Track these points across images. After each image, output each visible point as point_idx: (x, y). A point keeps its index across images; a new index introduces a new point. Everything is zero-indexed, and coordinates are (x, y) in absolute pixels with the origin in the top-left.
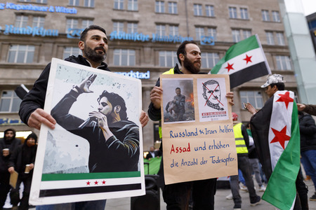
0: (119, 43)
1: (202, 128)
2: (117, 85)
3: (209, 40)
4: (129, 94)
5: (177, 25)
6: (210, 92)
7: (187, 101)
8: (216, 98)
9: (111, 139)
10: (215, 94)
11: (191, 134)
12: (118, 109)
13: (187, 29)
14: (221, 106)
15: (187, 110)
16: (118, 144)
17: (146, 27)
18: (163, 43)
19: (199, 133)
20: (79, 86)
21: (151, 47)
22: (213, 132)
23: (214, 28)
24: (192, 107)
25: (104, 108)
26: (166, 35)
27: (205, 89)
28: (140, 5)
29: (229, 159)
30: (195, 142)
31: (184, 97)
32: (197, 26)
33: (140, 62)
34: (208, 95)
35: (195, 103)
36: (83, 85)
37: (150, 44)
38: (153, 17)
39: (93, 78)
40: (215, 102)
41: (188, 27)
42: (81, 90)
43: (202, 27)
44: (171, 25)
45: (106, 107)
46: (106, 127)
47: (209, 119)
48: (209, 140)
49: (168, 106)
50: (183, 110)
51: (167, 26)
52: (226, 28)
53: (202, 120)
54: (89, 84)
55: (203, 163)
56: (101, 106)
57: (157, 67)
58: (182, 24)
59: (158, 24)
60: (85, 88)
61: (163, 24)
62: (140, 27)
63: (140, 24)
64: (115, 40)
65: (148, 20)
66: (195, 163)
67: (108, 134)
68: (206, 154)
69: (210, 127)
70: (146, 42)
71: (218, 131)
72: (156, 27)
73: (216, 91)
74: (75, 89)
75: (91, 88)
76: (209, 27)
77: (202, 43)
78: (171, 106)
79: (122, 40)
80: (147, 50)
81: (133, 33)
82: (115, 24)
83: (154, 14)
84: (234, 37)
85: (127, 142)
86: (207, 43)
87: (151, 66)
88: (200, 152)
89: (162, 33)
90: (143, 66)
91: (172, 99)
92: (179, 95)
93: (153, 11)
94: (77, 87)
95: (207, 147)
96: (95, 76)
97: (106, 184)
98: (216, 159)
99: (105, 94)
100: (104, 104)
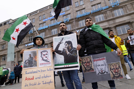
1: (40, 69)
6: (44, 55)
7: (34, 59)
8: (46, 57)
9: (69, 54)
10: (46, 56)
11: (34, 72)
14: (48, 60)
15: (34, 63)
19: (38, 71)
22: (44, 71)
24: (36, 61)
27: (41, 54)
29: (51, 82)
30: (36, 76)
31: (33, 58)
34: (43, 56)
35: (37, 60)
40: (46, 59)
46: (67, 51)
47: (43, 66)
48: (42, 74)
49: (25, 61)
50: (32, 63)
53: (40, 66)
55: (39, 84)
66: (35, 84)
67: (68, 53)
68: (40, 80)
69: (43, 69)
71: (46, 70)
73: (46, 54)
74: (59, 43)
78: (27, 61)
88: (38, 79)
91: (27, 59)
92: (30, 57)
95: (41, 78)
96: (63, 38)
98: (44, 82)
99: (66, 42)
100: (66, 45)
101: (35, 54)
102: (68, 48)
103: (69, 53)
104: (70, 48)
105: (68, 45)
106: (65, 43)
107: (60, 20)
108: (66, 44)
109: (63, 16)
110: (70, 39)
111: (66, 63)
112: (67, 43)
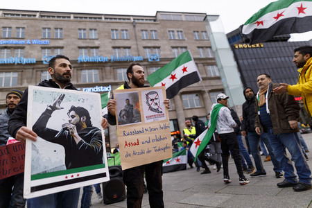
0: (85, 65)
1: (145, 127)
2: (81, 100)
3: (155, 58)
4: (92, 106)
5: (129, 48)
6: (151, 100)
7: (135, 108)
8: (156, 104)
9: (81, 142)
10: (155, 101)
11: (139, 132)
12: (84, 119)
13: (138, 50)
14: (160, 110)
15: (135, 115)
16: (86, 145)
17: (105, 51)
18: (119, 62)
19: (145, 131)
20: (52, 105)
21: (111, 66)
22: (155, 130)
23: (159, 48)
24: (138, 113)
25: (73, 120)
26: (121, 56)
27: (147, 98)
28: (99, 34)
29: (167, 148)
30: (142, 137)
31: (132, 106)
32: (145, 47)
33: (102, 78)
34: (150, 102)
35: (140, 109)
36: (55, 104)
37: (109, 64)
38: (110, 42)
39: (62, 97)
40: (156, 107)
41: (138, 48)
42: (54, 108)
43: (149, 47)
44: (125, 48)
45: (75, 118)
46: (76, 134)
47: (152, 120)
48: (152, 136)
49: (121, 113)
50: (132, 115)
51: (122, 49)
52: (168, 47)
53: (147, 121)
54: (59, 102)
55: (149, 152)
56: (71, 118)
57: (116, 81)
58: (133, 47)
59: (114, 48)
60: (57, 106)
61: (119, 48)
62: (101, 51)
63: (100, 49)
64: (82, 63)
65: (106, 45)
66: (142, 153)
67: (78, 139)
68: (150, 146)
69: (153, 126)
70: (106, 62)
71: (159, 128)
72: (113, 50)
73: (156, 99)
74: (49, 108)
75: (62, 105)
76: (155, 47)
77: (150, 60)
78: (123, 113)
79: (87, 63)
80: (108, 68)
81: (95, 56)
82: (80, 50)
83: (110, 40)
84: (174, 54)
85: (93, 143)
86: (153, 59)
87: (112, 81)
88: (146, 144)
89: (119, 55)
90: (105, 81)
91: (124, 108)
92: (128, 104)
93: (110, 38)
94: (50, 106)
95: (151, 141)
96: (64, 95)
97: (80, 176)
98: (157, 148)
99: (73, 109)
100: (73, 117)
101: (136, 97)
102: (78, 126)
103: (80, 139)
104: (85, 126)
105: (77, 118)
106: (70, 111)
107: (32, 54)
108: (73, 113)
109: (43, 48)
110: (83, 102)
111: (71, 168)
112: (76, 113)
